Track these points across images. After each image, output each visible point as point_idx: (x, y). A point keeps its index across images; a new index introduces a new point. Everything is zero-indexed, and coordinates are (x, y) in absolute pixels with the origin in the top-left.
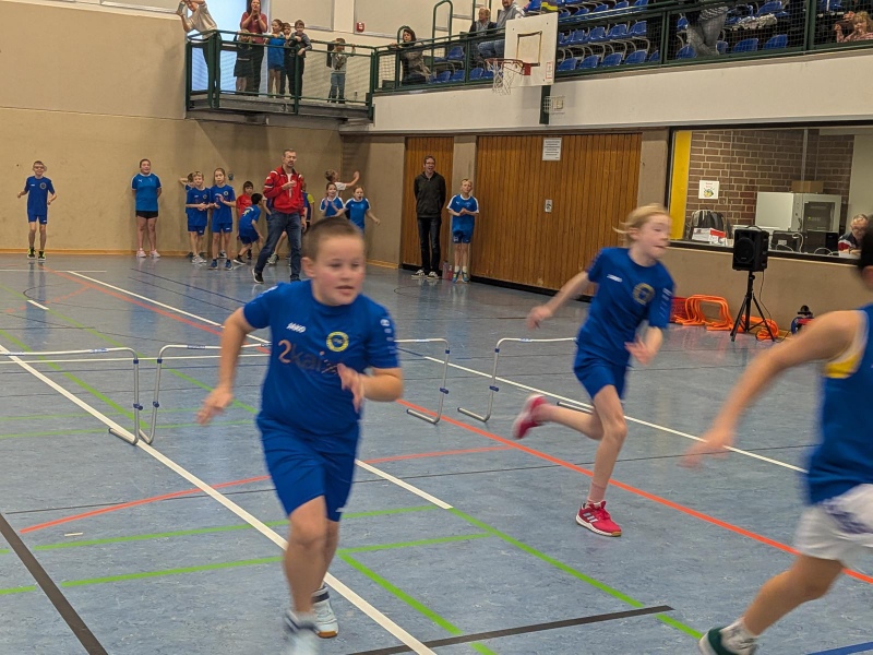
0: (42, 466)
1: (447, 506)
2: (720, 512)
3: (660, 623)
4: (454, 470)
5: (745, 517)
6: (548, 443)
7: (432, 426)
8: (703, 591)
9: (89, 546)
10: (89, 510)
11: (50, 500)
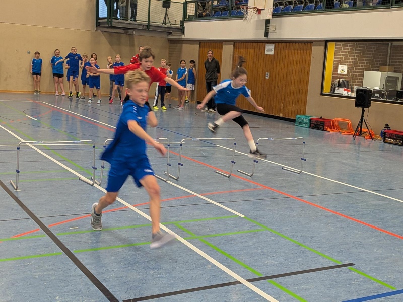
0: (52, 195)
1: (243, 216)
2: (366, 220)
3: (351, 271)
4: (242, 199)
5: (378, 222)
6: (282, 187)
7: (227, 178)
8: (367, 256)
9: (82, 233)
10: (79, 216)
11: (59, 211)
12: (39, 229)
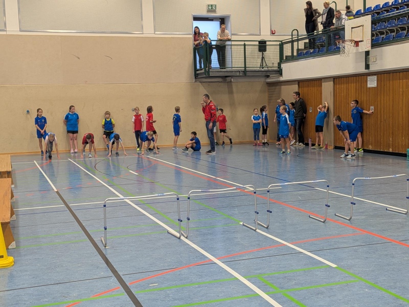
0: (138, 251)
1: (334, 266)
4: (336, 246)
6: (384, 230)
7: (323, 223)
9: (161, 291)
10: (160, 272)
11: (142, 268)
12: (119, 288)
